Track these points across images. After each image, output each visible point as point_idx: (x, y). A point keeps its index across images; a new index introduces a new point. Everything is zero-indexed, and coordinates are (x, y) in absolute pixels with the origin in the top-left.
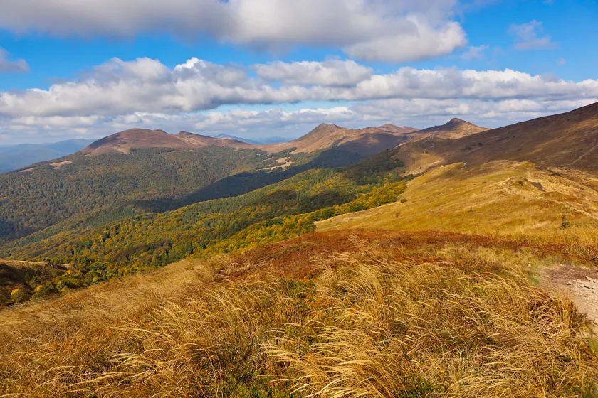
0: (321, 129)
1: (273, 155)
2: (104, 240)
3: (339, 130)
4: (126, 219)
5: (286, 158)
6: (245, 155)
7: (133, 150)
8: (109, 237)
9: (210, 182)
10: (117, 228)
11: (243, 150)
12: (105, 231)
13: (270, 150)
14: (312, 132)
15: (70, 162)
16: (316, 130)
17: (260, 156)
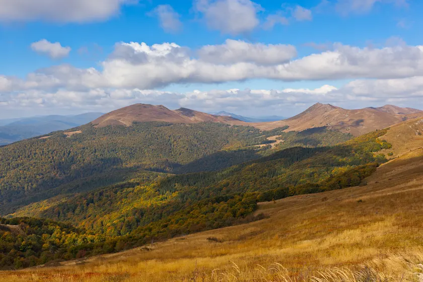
0: (315, 109)
1: (265, 133)
2: (88, 204)
3: (334, 110)
4: (110, 186)
5: (278, 136)
6: (238, 131)
7: (135, 123)
8: (92, 202)
9: (201, 156)
10: (101, 194)
11: (237, 127)
12: (89, 196)
13: (262, 128)
14: (307, 111)
15: (79, 132)
16: (310, 109)
17: (252, 133)
